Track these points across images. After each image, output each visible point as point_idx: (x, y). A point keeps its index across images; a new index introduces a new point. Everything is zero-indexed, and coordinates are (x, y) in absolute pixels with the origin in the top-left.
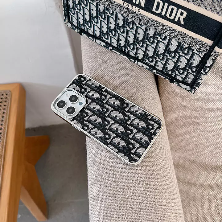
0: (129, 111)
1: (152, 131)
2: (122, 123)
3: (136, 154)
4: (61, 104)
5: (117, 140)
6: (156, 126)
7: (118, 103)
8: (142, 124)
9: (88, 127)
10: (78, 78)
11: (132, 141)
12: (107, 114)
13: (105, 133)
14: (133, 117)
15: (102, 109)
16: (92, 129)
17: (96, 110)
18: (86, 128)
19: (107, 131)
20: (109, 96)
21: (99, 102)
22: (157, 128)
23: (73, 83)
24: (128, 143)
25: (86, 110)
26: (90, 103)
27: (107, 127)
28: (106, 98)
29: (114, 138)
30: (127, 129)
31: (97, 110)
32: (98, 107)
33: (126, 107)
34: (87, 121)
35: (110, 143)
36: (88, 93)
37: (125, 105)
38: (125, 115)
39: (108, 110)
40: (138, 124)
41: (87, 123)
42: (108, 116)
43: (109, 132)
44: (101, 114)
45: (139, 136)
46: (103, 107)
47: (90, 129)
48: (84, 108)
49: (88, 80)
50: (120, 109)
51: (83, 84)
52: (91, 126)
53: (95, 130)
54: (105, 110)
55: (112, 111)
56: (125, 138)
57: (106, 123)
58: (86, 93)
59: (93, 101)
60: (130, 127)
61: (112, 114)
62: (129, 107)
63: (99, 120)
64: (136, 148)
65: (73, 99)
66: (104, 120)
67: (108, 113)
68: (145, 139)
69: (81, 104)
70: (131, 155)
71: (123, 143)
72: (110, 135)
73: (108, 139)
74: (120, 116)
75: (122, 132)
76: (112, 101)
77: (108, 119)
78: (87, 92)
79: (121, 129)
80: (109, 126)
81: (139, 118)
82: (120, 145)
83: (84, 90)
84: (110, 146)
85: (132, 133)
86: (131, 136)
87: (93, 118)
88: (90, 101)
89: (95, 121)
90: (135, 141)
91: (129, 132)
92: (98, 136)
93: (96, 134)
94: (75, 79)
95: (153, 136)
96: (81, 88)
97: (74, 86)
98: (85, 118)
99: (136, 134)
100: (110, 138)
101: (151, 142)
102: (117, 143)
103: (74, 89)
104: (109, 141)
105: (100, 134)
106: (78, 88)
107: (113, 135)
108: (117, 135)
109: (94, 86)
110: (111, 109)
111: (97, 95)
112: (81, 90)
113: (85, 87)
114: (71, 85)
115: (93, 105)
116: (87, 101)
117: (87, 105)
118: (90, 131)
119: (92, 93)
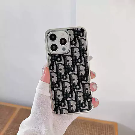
0: (83, 85)
1: (82, 108)
2: (73, 87)
3: (61, 110)
4: (53, 37)
5: (59, 93)
6: (87, 108)
7: (83, 73)
8: (81, 99)
9: (53, 68)
10: (79, 30)
11: (66, 102)
12: (70, 73)
13: (58, 83)
14: (81, 90)
15: (71, 67)
16: (54, 72)
17: (68, 63)
18: (51, 68)
19: (60, 82)
20: (83, 63)
21: (75, 60)
22: (86, 109)
23: (74, 30)
24: (63, 100)
25: (62, 58)
26: (69, 56)
28: (80, 63)
30: (71, 92)
32: (70, 63)
33: (85, 81)
34: (57, 65)
35: (55, 91)
36: (75, 47)
37: (85, 79)
38: (79, 84)
39: (74, 71)
40: (79, 97)
41: (55, 66)
42: (70, 75)
43: (61, 84)
44: (67, 69)
45: (73, 103)
46: (73, 66)
48: (63, 54)
49: (84, 39)
50: (80, 78)
51: (78, 38)
52: (55, 70)
53: (55, 75)
54: (72, 69)
55: (75, 74)
56: (65, 96)
57: (65, 77)
58: (74, 46)
59: (72, 56)
60: (74, 94)
61: (73, 75)
63: (63, 72)
64: (64, 108)
65: (63, 42)
66: (65, 74)
67: (72, 73)
68: (74, 108)
69: (64, 49)
70: (58, 108)
71: (61, 98)
72: (59, 86)
73: (56, 87)
74: (76, 82)
75: (67, 92)
76: (81, 68)
77: (68, 76)
79: (68, 90)
80: (64, 80)
81: (84, 94)
82: (58, 98)
83: (74, 43)
84: (53, 92)
85: (71, 97)
86: (68, 99)
87: (61, 67)
88: (70, 54)
89: (61, 70)
90: (68, 103)
91: (70, 96)
92: (53, 79)
93: (53, 77)
94: (77, 29)
95: (79, 111)
96: (75, 39)
97: (72, 33)
98: (57, 62)
99: (73, 100)
100: (57, 88)
101: (75, 112)
102: (58, 94)
103: (70, 35)
104: (55, 89)
105: (55, 80)
106: (73, 37)
107: (61, 88)
108: (63, 91)
109: (83, 46)
110: (76, 72)
111: (77, 55)
112: (73, 41)
113: (77, 41)
114: (71, 29)
115: (69, 59)
116: (69, 51)
117: (66, 54)
118: (52, 72)
119: (77, 50)
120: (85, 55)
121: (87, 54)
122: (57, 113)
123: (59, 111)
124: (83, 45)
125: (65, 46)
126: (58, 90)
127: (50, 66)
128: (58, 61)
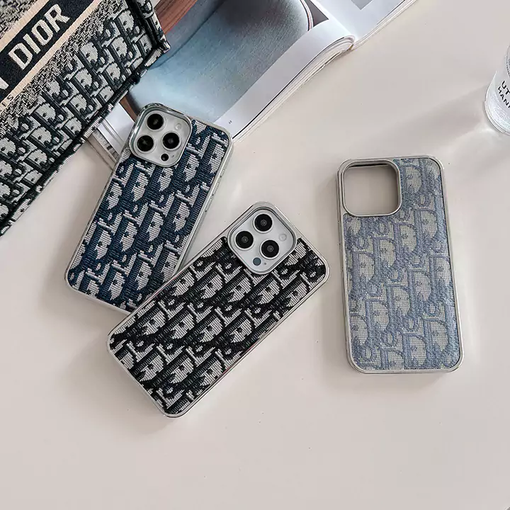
0: (213, 357)
1: (160, 391)
2: (192, 338)
4: (263, 223)
5: (159, 319)
6: (170, 402)
7: (238, 337)
8: (179, 376)
9: (201, 268)
10: (319, 264)
11: (150, 349)
12: (218, 310)
13: (179, 299)
14: (199, 361)
15: (231, 303)
16: (194, 275)
17: (234, 290)
18: (200, 264)
19: (183, 304)
20: (258, 322)
21: (250, 300)
22: (164, 403)
23: (310, 253)
24: (149, 339)
25: (237, 271)
26: (251, 281)
27: (190, 306)
28: (254, 315)
29: (166, 315)
30: (178, 343)
31: (234, 293)
32: (238, 296)
33: (223, 353)
34: (214, 269)
35: (157, 306)
36: (277, 280)
37: (229, 352)
38: (207, 346)
39: (228, 314)
40: (182, 368)
41: (208, 268)
42: (213, 313)
43: (180, 307)
44: (221, 299)
45: (157, 364)
46: (236, 305)
47: (195, 272)
48: (244, 267)
49: (308, 285)
50: (221, 338)
51: (301, 273)
52: (200, 275)
53: (190, 282)
54: (229, 308)
55: (222, 321)
56: (161, 336)
57: (201, 305)
58: (278, 277)
59: (254, 289)
60: (179, 352)
61: (217, 321)
62: (222, 359)
63: (209, 293)
64: (134, 352)
65: (270, 249)
66: (208, 302)
67: (220, 313)
68: (149, 375)
69: (257, 262)
70: (124, 341)
71: (151, 330)
72: (173, 308)
73: (166, 304)
74: (208, 337)
75: (173, 333)
76: (246, 326)
77: (208, 311)
78: (279, 279)
79: (179, 332)
80: (193, 310)
81: (194, 372)
82: (148, 324)
83: (285, 272)
84: (152, 304)
85: (167, 352)
86: (160, 348)
87: (217, 283)
88: (256, 281)
89: (210, 285)
90: (150, 354)
91: (170, 347)
92: (178, 284)
93: (183, 281)
94: (318, 258)
95: (150, 391)
96: (292, 268)
97: (302, 253)
98: (220, 266)
99: (163, 358)
100: (168, 307)
101: (141, 383)
102: (154, 318)
103: (294, 253)
104: (162, 304)
105: (181, 290)
106: (293, 261)
107: (171, 314)
108: (169, 323)
109: (291, 295)
110: (228, 321)
111: (266, 297)
112: (287, 267)
113: (293, 276)
114: (306, 246)
115: (245, 286)
116: (260, 276)
117: (249, 274)
118: (192, 272)
119: (274, 289)
120: (276, 315)
121: (282, 316)
122: (113, 346)
123: (120, 346)
124: (295, 293)
125: (264, 259)
126: (164, 312)
127: (200, 259)
128: (223, 268)
